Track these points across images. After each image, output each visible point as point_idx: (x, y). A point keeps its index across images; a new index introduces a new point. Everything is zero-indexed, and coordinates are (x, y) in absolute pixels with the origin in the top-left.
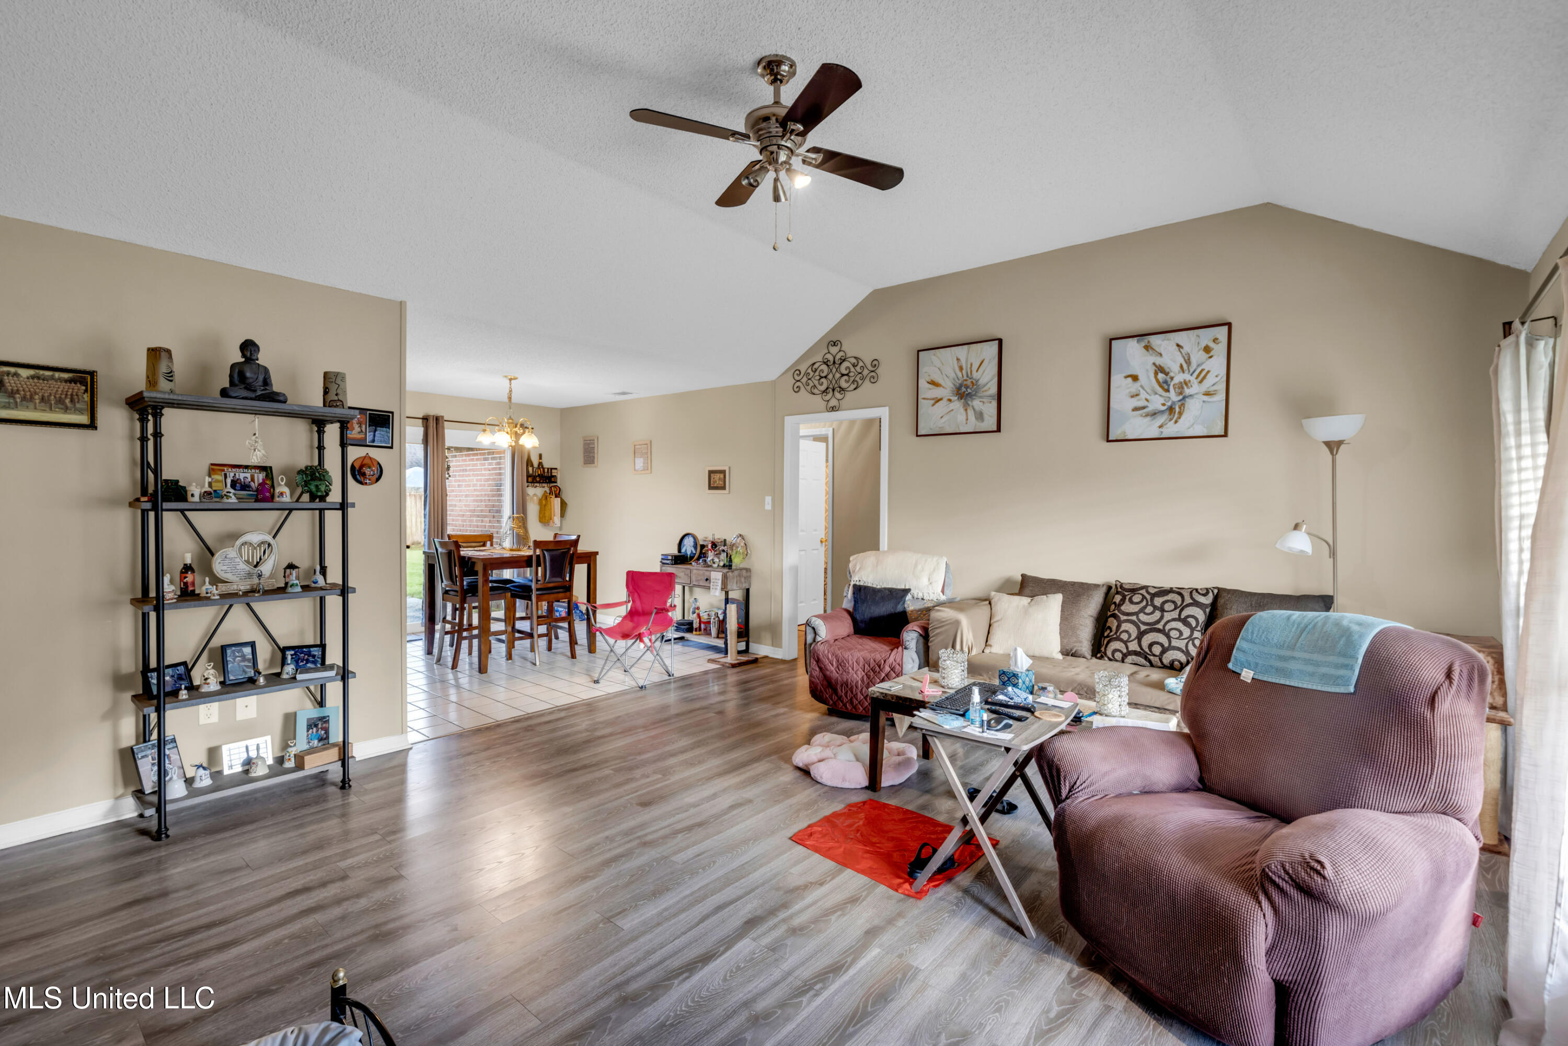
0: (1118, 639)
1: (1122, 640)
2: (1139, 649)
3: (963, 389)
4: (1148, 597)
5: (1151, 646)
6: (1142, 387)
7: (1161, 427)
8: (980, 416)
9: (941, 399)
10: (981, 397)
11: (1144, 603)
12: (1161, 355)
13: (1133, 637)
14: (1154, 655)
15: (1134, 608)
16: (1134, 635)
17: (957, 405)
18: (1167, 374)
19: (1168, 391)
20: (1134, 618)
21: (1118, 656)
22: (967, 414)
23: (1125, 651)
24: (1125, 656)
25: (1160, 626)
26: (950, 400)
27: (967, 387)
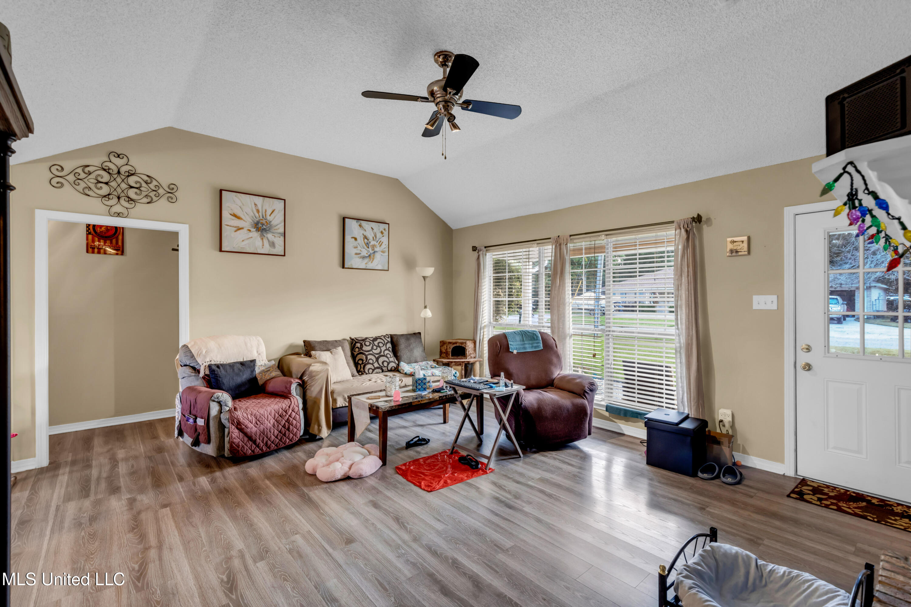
0: (369, 363)
1: (370, 364)
2: (378, 366)
3: (260, 225)
4: (371, 342)
5: (383, 363)
6: (358, 244)
7: (366, 264)
8: (272, 244)
9: (242, 228)
10: (273, 233)
11: (371, 345)
12: (365, 230)
13: (374, 361)
14: (385, 367)
15: (369, 348)
16: (375, 360)
17: (255, 235)
18: (368, 240)
19: (368, 248)
20: (371, 352)
21: (371, 371)
22: (263, 241)
23: (373, 368)
24: (373, 370)
25: (382, 354)
26: (250, 230)
27: (263, 224)
